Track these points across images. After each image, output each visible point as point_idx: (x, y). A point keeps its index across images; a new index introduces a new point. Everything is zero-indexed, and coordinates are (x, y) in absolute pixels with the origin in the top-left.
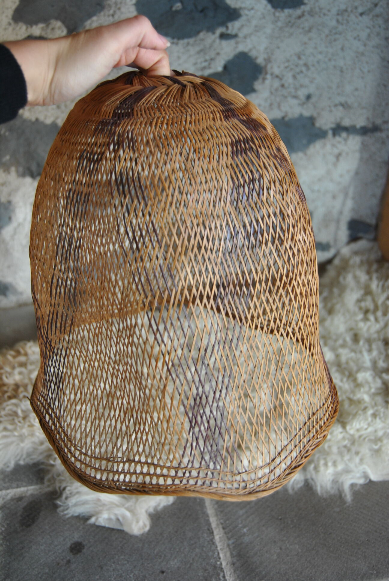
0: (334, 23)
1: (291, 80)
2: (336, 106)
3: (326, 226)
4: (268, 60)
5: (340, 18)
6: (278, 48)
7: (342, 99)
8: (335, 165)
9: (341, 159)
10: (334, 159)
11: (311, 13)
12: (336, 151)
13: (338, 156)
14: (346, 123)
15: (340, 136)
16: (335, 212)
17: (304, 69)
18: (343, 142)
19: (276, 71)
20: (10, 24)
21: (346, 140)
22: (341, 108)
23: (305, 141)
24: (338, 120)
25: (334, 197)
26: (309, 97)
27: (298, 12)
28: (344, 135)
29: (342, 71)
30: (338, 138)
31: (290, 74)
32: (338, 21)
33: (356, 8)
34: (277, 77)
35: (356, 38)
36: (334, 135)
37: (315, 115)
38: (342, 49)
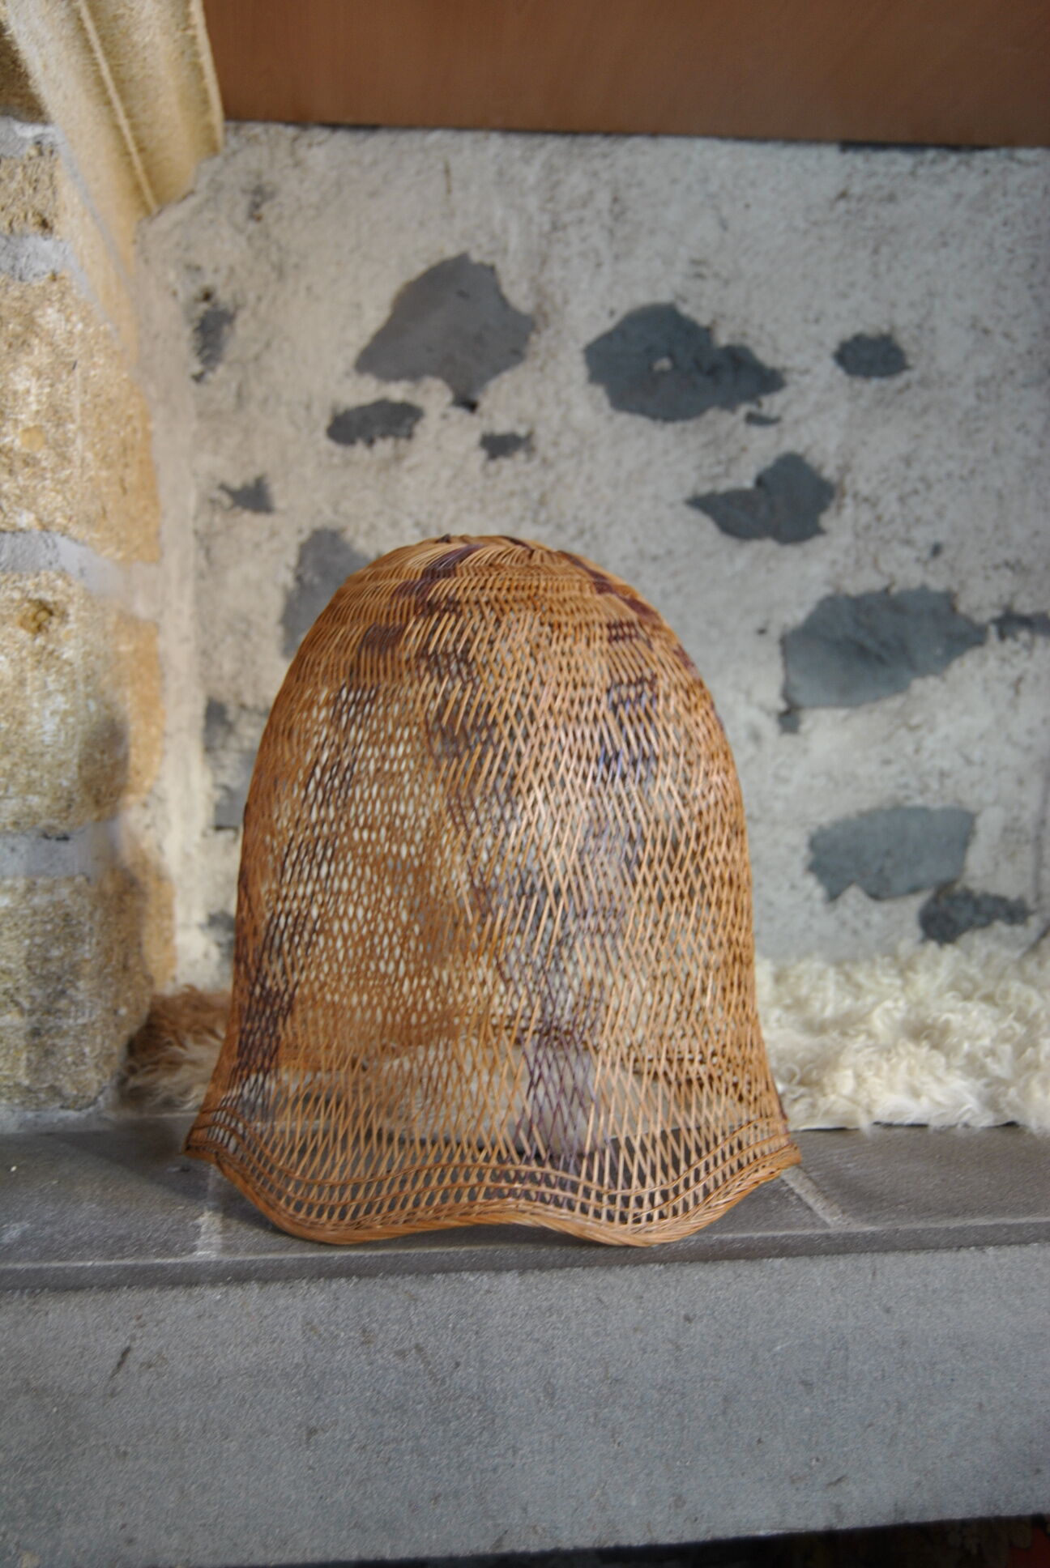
0: (971, 401)
1: (895, 508)
2: (996, 567)
3: (1011, 857)
4: (845, 469)
5: (983, 391)
6: (864, 443)
7: (1009, 554)
8: (1013, 705)
9: (1023, 687)
10: (1010, 693)
11: (924, 382)
12: (1012, 673)
13: (1017, 685)
14: (1025, 606)
15: (1015, 639)
16: (1028, 817)
17: (920, 487)
18: (1024, 654)
19: (865, 489)
20: (347, 375)
21: (1029, 647)
22: (1009, 573)
23: (939, 651)
24: (1006, 599)
25: (1021, 782)
26: (936, 550)
27: (899, 381)
28: (1024, 635)
29: (1000, 496)
30: (1009, 642)
31: (893, 495)
32: (978, 397)
33: (1012, 372)
34: (866, 500)
35: (1022, 428)
36: (1002, 636)
37: (955, 588)
38: (996, 450)
